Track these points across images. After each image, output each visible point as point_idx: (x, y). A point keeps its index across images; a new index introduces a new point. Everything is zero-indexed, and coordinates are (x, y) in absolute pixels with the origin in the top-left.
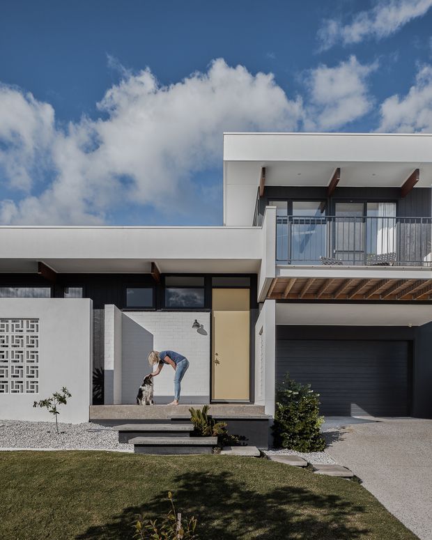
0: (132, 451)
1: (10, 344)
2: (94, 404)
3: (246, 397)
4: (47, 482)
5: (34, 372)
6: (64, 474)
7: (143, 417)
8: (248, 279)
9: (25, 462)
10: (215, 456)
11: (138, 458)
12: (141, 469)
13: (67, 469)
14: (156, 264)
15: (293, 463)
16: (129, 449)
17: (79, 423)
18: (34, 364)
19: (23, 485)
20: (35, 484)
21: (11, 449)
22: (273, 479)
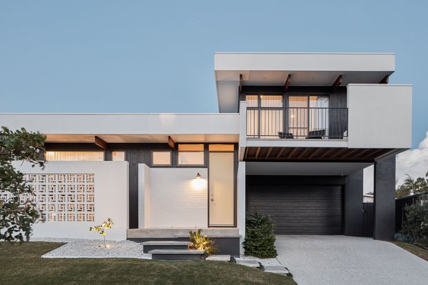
0: (151, 258)
1: (76, 190)
2: (130, 228)
3: (232, 223)
4: (95, 277)
5: (91, 209)
6: (107, 272)
7: (161, 237)
8: (233, 146)
9: (82, 265)
10: (202, 261)
11: (153, 263)
12: (154, 269)
13: (108, 269)
14: (172, 137)
15: (251, 265)
16: (148, 257)
17: (120, 240)
18: (92, 203)
19: (81, 279)
20: (88, 278)
21: (75, 257)
22: (235, 275)
